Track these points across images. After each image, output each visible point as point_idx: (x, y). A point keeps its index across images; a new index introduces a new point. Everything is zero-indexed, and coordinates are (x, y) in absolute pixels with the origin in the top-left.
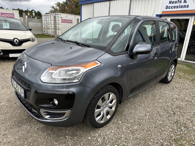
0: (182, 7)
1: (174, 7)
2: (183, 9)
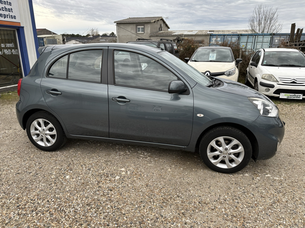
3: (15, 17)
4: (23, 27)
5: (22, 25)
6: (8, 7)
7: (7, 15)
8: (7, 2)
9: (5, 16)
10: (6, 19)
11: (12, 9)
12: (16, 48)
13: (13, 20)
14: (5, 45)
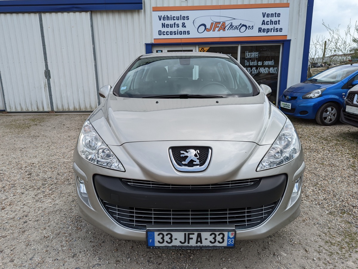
0: (181, 33)
1: (171, 33)
2: (183, 36)
3: (281, 30)
4: (290, 41)
5: (288, 38)
6: (274, 19)
7: (271, 29)
8: (276, 13)
9: (268, 30)
10: (270, 34)
11: (279, 21)
12: (276, 65)
13: (279, 33)
14: (263, 63)
